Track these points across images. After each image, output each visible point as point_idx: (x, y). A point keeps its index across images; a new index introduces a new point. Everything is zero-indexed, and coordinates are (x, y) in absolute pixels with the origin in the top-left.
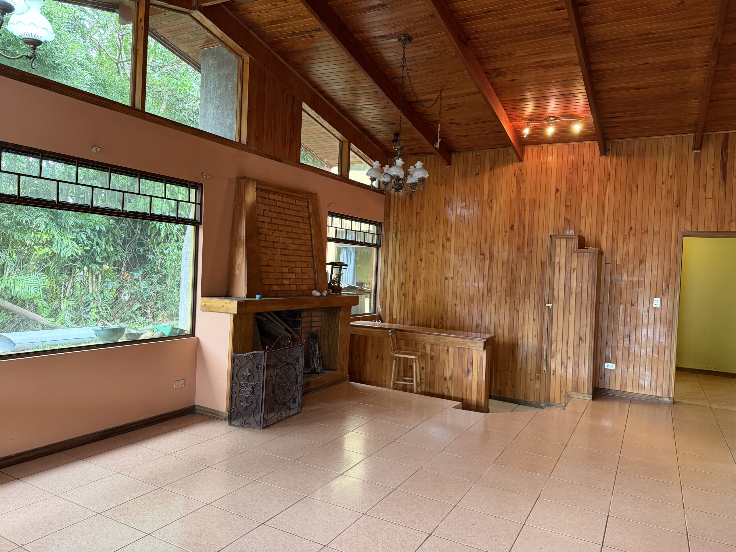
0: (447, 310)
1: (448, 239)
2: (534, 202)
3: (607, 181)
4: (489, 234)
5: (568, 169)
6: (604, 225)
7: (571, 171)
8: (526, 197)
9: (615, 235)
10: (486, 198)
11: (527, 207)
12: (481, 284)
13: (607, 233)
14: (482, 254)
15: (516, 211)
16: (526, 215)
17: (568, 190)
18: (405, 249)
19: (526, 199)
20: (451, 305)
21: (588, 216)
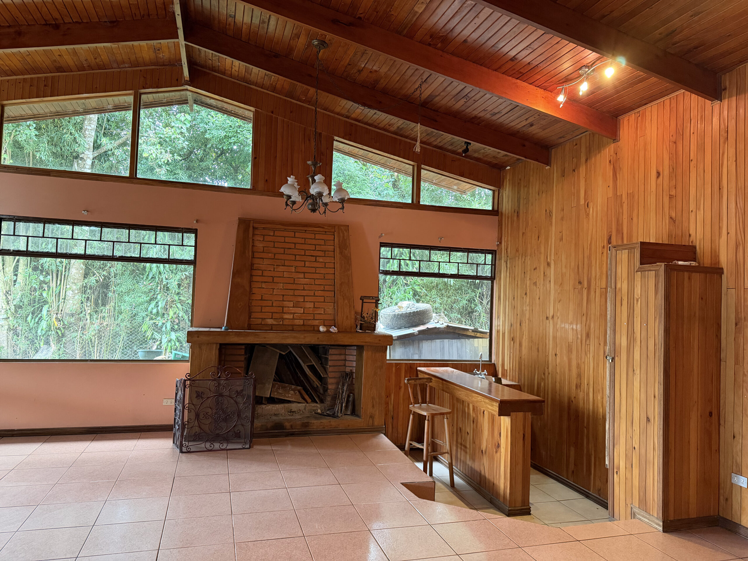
0: (548, 362)
1: (549, 264)
2: (632, 198)
3: (724, 143)
4: (587, 253)
5: (671, 137)
6: (722, 221)
7: (673, 139)
8: (623, 193)
9: (739, 235)
10: (582, 202)
11: (625, 206)
12: (579, 326)
13: (728, 233)
14: (580, 283)
15: (613, 215)
16: (624, 219)
17: (671, 170)
18: (513, 280)
19: (624, 196)
20: (552, 355)
21: (699, 209)
